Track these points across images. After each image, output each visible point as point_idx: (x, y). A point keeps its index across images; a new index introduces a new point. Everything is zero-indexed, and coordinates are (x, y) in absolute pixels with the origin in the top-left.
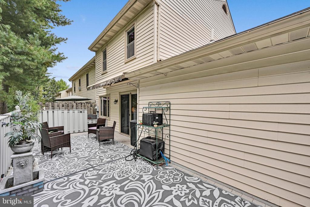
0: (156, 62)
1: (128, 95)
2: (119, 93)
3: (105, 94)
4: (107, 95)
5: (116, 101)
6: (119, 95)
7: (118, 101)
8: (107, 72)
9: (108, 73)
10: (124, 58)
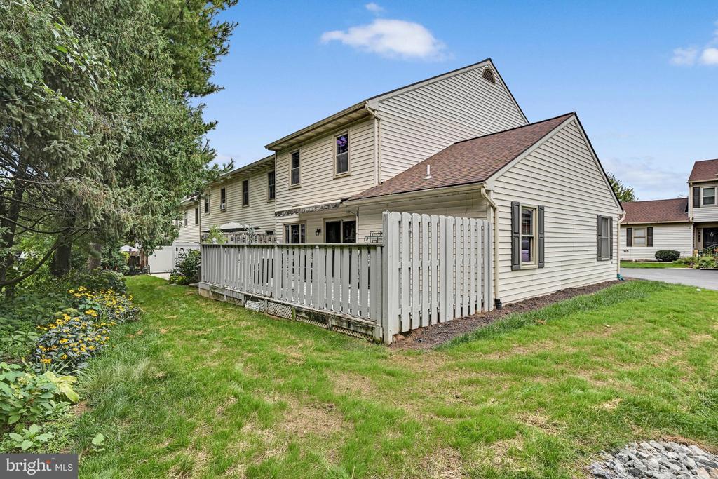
0: (377, 184)
1: (339, 223)
2: (324, 219)
3: (297, 220)
4: (300, 222)
5: (319, 231)
6: (322, 222)
7: (322, 231)
8: (300, 187)
9: (302, 189)
10: (332, 171)
